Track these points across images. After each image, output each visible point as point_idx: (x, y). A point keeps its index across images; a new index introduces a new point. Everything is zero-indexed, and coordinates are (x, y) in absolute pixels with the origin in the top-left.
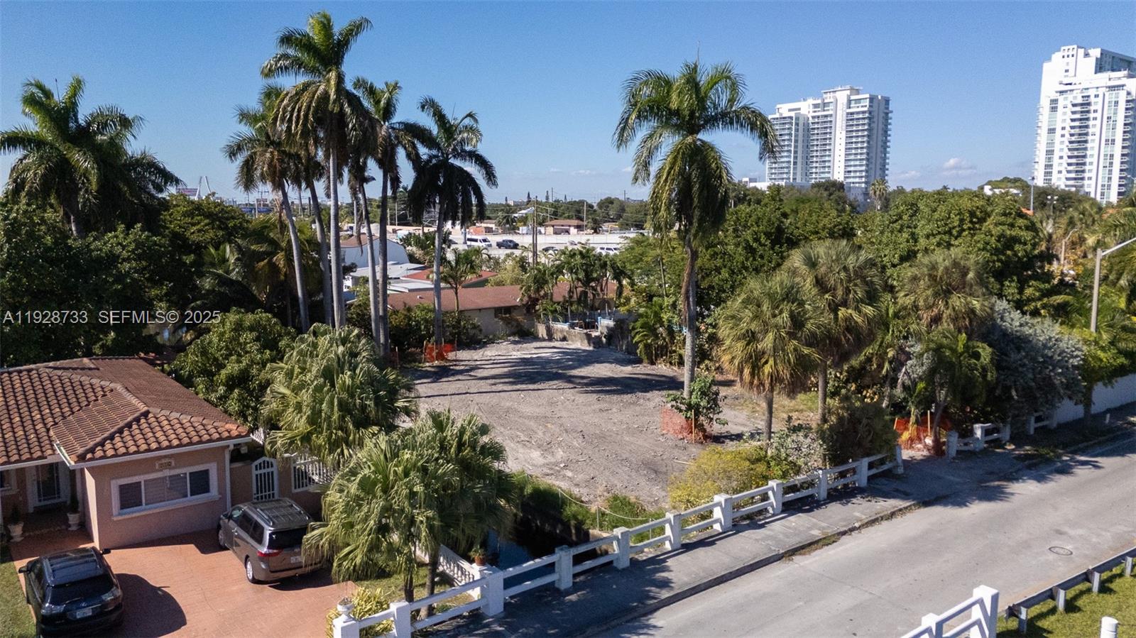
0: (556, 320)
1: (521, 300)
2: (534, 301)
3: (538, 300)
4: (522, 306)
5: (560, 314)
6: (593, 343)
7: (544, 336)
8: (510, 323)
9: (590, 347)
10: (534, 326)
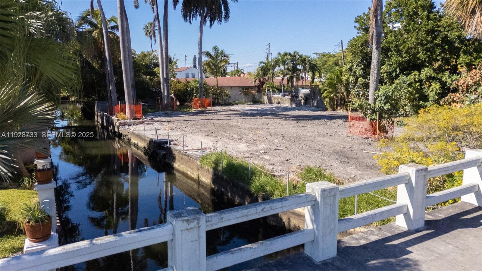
0: (274, 92)
1: (255, 82)
2: (262, 83)
3: (264, 82)
4: (255, 86)
5: (277, 89)
6: (296, 104)
7: (268, 103)
8: (247, 95)
9: (294, 106)
10: (262, 97)
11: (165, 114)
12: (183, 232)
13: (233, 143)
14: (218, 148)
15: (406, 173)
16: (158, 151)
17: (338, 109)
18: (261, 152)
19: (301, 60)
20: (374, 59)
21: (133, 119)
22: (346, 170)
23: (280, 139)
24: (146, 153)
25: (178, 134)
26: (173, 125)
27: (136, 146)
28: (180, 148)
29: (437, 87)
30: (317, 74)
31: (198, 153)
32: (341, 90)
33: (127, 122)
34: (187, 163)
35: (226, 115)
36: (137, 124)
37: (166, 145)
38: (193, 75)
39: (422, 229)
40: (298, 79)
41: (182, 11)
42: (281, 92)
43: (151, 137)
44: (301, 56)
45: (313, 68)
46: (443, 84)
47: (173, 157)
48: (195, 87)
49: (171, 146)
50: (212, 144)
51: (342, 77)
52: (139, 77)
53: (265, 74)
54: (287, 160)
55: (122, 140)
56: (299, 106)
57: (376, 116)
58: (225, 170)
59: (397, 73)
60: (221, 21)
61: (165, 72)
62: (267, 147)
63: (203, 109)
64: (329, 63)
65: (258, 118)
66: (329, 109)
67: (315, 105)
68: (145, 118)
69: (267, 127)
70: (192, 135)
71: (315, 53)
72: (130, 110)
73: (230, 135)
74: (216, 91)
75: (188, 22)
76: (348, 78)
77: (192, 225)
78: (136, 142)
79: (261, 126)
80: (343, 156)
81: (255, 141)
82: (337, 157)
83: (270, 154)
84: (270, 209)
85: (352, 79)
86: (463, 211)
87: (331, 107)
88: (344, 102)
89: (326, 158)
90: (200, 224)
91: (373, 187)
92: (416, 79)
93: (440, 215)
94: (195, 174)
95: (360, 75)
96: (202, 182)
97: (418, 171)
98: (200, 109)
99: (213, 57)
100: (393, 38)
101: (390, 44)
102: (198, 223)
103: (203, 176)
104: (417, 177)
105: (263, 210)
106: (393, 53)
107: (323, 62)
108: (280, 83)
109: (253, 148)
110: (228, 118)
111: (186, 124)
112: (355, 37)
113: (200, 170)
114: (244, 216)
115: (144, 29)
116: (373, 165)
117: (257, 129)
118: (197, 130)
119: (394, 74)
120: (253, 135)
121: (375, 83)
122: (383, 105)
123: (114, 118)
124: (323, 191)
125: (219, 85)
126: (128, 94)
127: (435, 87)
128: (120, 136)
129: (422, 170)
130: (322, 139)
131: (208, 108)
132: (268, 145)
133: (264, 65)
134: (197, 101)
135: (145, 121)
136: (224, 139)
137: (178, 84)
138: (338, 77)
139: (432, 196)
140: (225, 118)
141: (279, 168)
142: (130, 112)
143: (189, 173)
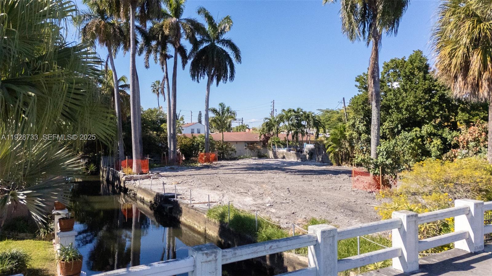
0: (279, 147)
1: (260, 137)
2: (267, 138)
3: (269, 138)
4: (261, 141)
5: (282, 144)
6: (301, 158)
7: (273, 157)
8: (253, 149)
9: (299, 161)
10: (267, 152)
11: (171, 168)
12: (203, 263)
13: (239, 197)
14: (224, 202)
15: (399, 219)
16: (165, 205)
17: (343, 164)
18: (268, 205)
19: (305, 117)
20: (374, 116)
21: (140, 174)
22: (350, 223)
23: (286, 193)
24: (152, 207)
25: (184, 188)
26: (179, 180)
27: (142, 201)
28: (187, 201)
29: (439, 143)
30: (321, 130)
31: (205, 206)
32: (346, 145)
33: (133, 177)
34: (194, 217)
35: (231, 169)
36: (143, 179)
37: (172, 199)
38: (199, 130)
39: (417, 272)
40: (303, 135)
41: (190, 71)
42: (286, 147)
43: (157, 191)
44: (305, 113)
45: (317, 124)
46: (444, 140)
47: (180, 210)
48: (201, 142)
49: (177, 199)
50: (219, 198)
51: (345, 133)
52: (146, 133)
53: (270, 129)
54: (293, 213)
55: (127, 194)
56: (304, 161)
57: (379, 171)
58: (232, 222)
59: (399, 129)
60: (226, 80)
61: (172, 128)
62: (272, 200)
63: (209, 164)
64: (332, 119)
65: (264, 172)
66: (334, 164)
67: (320, 159)
68: (151, 173)
69: (272, 181)
70: (198, 189)
71: (318, 110)
72: (137, 164)
73: (236, 188)
74: (222, 146)
75: (196, 81)
76: (352, 134)
77: (210, 258)
78: (142, 197)
79: (267, 180)
80: (347, 209)
81: (261, 195)
82: (342, 210)
83: (276, 207)
84: (276, 247)
85: (355, 135)
86: (456, 256)
87: (336, 162)
88: (349, 157)
89: (331, 211)
90: (217, 258)
91: (369, 231)
92: (418, 135)
93: (434, 260)
94: (202, 228)
95: (363, 131)
96: (209, 235)
97: (408, 217)
98: (205, 164)
99: (219, 113)
100: (392, 96)
101: (390, 102)
102: (216, 257)
103: (210, 229)
104: (408, 222)
105: (271, 247)
106: (393, 110)
107: (327, 118)
108: (285, 138)
109: (260, 201)
110: (234, 172)
111: (192, 179)
112: (357, 95)
113: (207, 223)
114: (254, 252)
115: (152, 86)
116: (377, 218)
117: (263, 183)
118: (203, 184)
119: (396, 130)
120: (259, 189)
121: (376, 139)
122: (385, 160)
123: (121, 173)
124: (323, 232)
125: (224, 140)
126: (136, 149)
127: (436, 143)
128: (125, 190)
129: (412, 216)
130: (328, 193)
131: (214, 162)
132: (274, 199)
133: (269, 120)
134: (203, 156)
135: (151, 176)
136: (230, 193)
137: (184, 139)
138: (341, 133)
139: (425, 241)
140: (231, 172)
141: (286, 221)
142: (137, 166)
143: (196, 227)
